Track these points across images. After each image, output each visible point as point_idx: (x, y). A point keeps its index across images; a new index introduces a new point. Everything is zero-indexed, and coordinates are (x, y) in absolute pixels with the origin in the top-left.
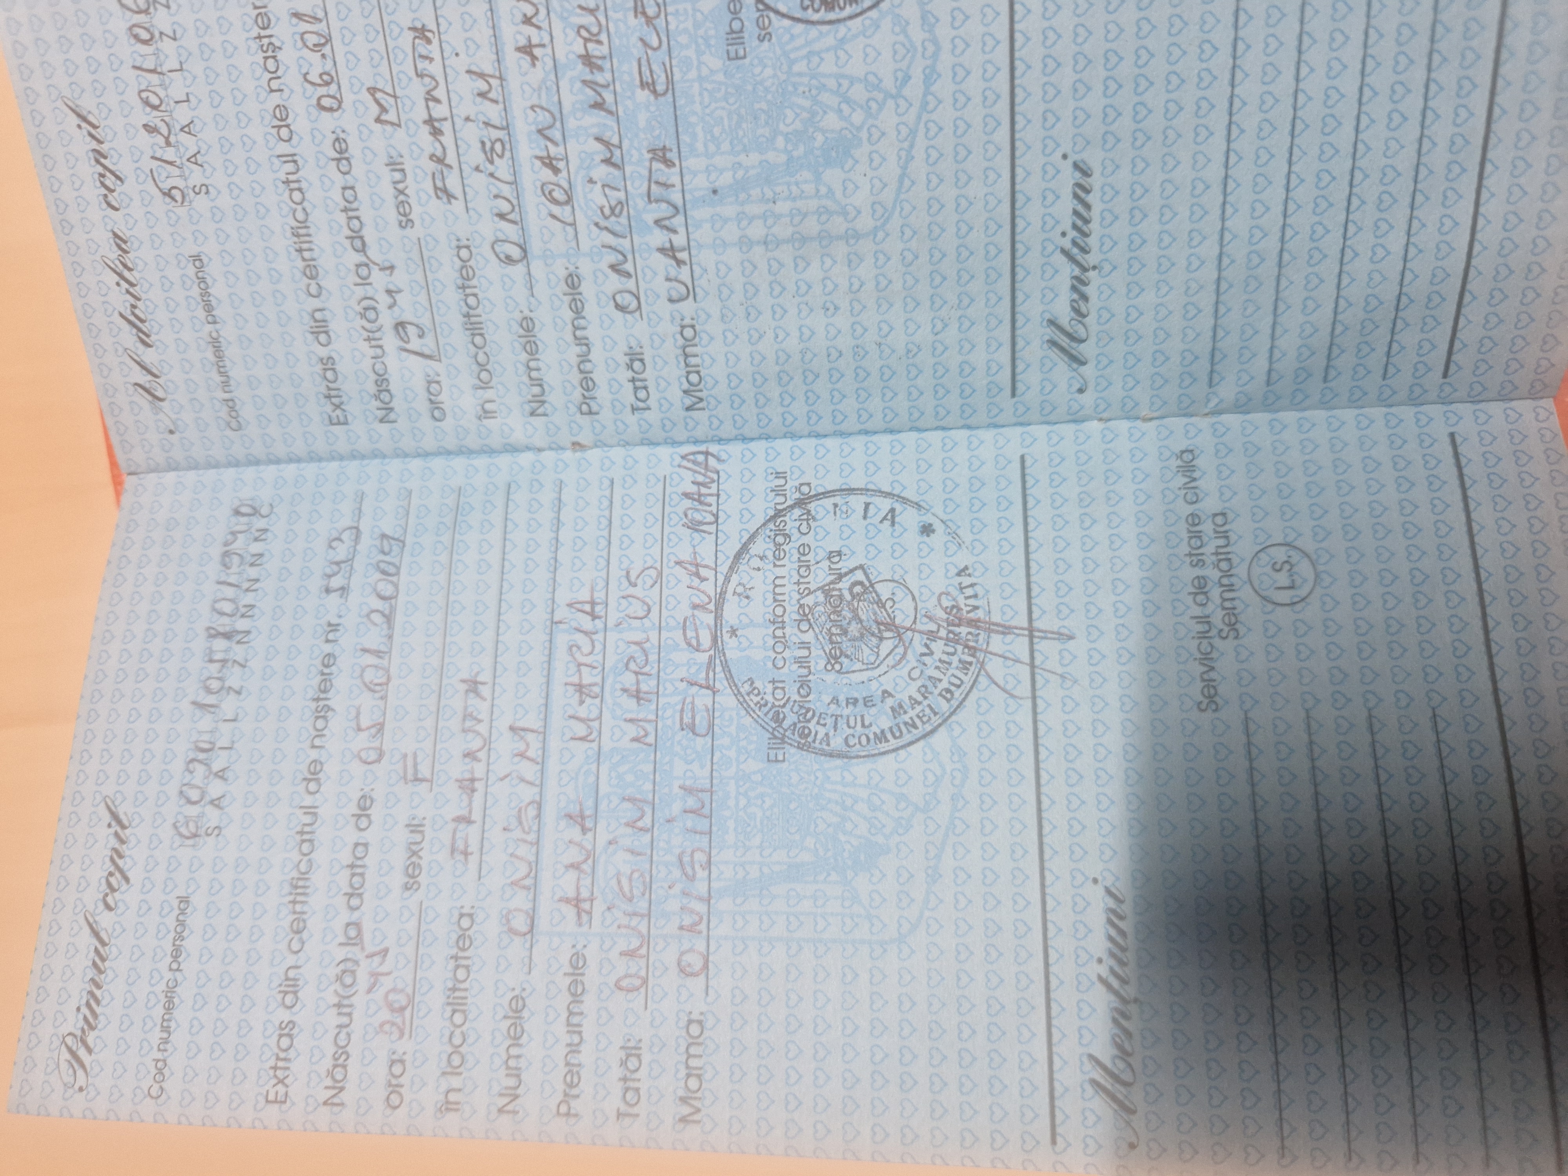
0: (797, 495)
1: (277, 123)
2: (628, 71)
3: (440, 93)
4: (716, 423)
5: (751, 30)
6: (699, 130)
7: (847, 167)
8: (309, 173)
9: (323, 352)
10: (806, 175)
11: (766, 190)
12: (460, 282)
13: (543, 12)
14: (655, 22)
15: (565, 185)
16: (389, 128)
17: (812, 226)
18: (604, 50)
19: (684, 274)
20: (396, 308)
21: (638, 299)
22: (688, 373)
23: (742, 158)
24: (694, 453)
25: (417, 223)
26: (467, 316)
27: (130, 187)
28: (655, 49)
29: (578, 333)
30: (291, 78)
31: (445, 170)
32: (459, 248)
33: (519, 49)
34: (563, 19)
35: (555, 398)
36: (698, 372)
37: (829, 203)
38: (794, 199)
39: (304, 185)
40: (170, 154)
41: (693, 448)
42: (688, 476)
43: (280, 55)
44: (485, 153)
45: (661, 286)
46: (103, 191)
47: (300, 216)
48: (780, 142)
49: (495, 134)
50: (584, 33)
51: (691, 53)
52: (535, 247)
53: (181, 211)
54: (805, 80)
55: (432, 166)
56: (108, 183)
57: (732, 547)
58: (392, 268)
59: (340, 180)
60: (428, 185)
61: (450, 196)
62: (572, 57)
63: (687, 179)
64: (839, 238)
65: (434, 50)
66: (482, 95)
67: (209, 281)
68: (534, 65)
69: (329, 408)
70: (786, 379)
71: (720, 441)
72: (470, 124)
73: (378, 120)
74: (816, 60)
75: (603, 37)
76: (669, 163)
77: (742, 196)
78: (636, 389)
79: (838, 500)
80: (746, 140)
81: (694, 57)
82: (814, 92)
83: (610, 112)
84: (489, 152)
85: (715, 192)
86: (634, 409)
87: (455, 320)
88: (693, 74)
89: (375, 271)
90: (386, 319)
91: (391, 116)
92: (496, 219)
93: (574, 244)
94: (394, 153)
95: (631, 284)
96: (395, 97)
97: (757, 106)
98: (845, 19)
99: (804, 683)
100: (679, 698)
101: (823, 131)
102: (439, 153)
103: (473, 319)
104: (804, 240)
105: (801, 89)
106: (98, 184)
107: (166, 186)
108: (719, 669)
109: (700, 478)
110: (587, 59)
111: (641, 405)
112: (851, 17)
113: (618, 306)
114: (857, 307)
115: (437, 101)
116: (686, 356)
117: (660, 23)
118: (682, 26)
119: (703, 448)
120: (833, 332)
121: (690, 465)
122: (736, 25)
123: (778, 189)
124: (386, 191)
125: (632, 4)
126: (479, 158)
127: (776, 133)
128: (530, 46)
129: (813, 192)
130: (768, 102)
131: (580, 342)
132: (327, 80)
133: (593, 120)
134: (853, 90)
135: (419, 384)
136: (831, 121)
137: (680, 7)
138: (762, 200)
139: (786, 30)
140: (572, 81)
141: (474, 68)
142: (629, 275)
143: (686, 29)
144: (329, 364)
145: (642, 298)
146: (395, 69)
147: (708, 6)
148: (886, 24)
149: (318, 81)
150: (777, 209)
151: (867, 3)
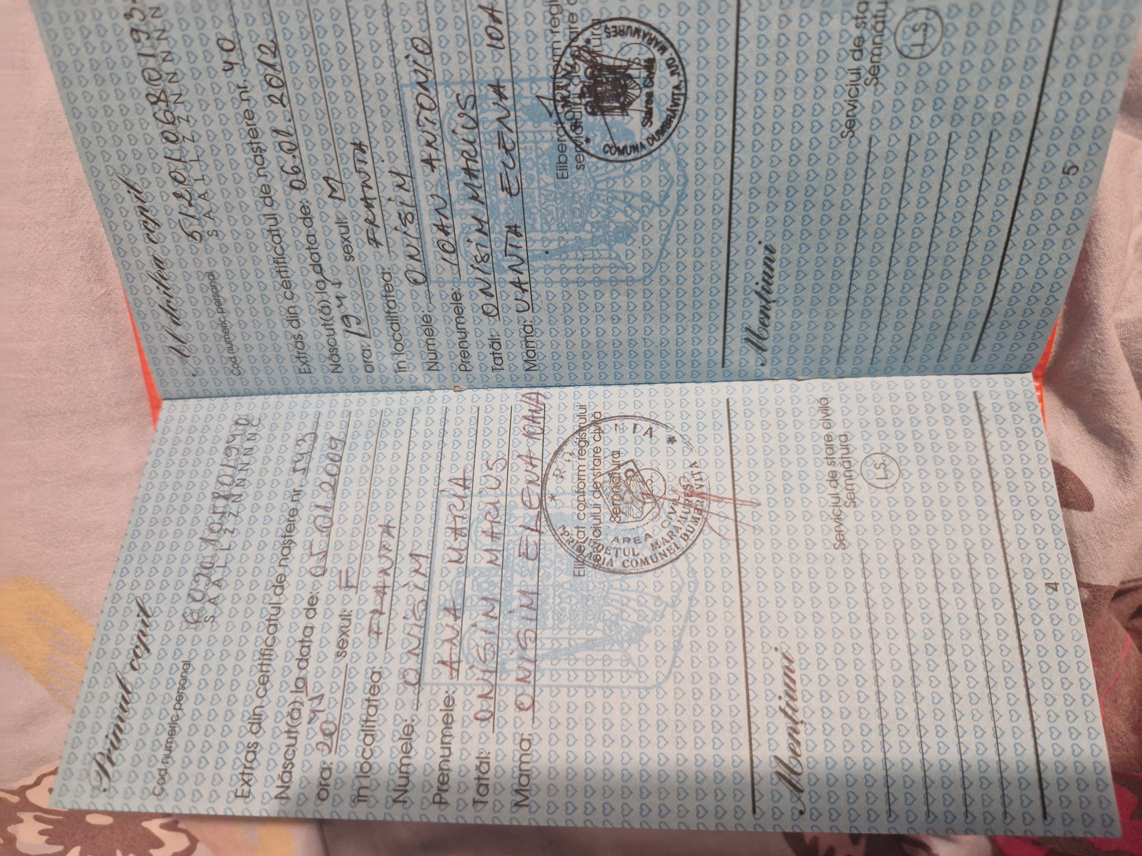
0: (593, 419)
1: (263, 195)
2: (493, 180)
3: (371, 183)
4: (544, 378)
5: (572, 162)
6: (538, 217)
7: (629, 243)
8: (284, 225)
9: (295, 332)
10: (604, 246)
11: (579, 253)
12: (384, 293)
13: (439, 140)
14: (512, 153)
15: (453, 243)
16: (337, 201)
17: (606, 274)
18: (479, 166)
19: (527, 297)
20: (342, 307)
21: (497, 309)
22: (528, 351)
23: (564, 235)
24: (530, 393)
25: (356, 258)
26: (389, 312)
27: (165, 229)
28: (511, 169)
29: (459, 326)
30: (273, 168)
31: (375, 228)
32: (383, 273)
33: (423, 161)
34: (451, 144)
35: (444, 361)
36: (534, 351)
37: (617, 262)
38: (596, 259)
39: (281, 233)
40: (191, 211)
41: (529, 390)
42: (526, 407)
43: (265, 155)
44: (400, 218)
45: (512, 302)
46: (147, 232)
47: (279, 251)
48: (588, 227)
49: (407, 209)
50: (465, 154)
51: (534, 172)
52: (433, 276)
53: (200, 246)
54: (605, 193)
55: (366, 225)
56: (149, 227)
57: (552, 448)
58: (340, 284)
59: (305, 231)
60: (364, 236)
61: (378, 244)
62: (457, 168)
63: (529, 244)
64: (622, 281)
65: (368, 157)
66: (400, 186)
67: (219, 287)
68: (433, 171)
69: (299, 364)
70: (587, 356)
71: (545, 386)
72: (391, 202)
73: (330, 196)
74: (611, 182)
75: (478, 159)
76: (519, 235)
77: (564, 256)
78: (495, 358)
79: (617, 422)
80: (567, 225)
81: (535, 174)
82: (610, 200)
83: (483, 203)
84: (403, 219)
85: (547, 252)
86: (493, 369)
87: (381, 315)
88: (535, 185)
89: (329, 286)
90: (336, 314)
91: (339, 194)
92: (408, 258)
93: (457, 276)
94: (341, 216)
95: (493, 301)
96: (342, 183)
97: (574, 206)
98: (630, 160)
99: (596, 529)
100: (519, 537)
101: (614, 222)
102: (371, 218)
103: (392, 315)
104: (601, 282)
105: (602, 198)
106: (143, 227)
107: (189, 230)
108: (543, 519)
109: (533, 408)
110: (468, 171)
111: (498, 367)
112: (634, 160)
113: (484, 313)
114: (632, 319)
115: (370, 188)
116: (527, 342)
117: (515, 153)
118: (528, 157)
119: (535, 390)
120: (617, 332)
121: (527, 400)
122: (563, 159)
123: (586, 253)
124: (336, 237)
125: (497, 141)
126: (398, 223)
127: (586, 221)
128: (431, 159)
129: (607, 256)
130: (581, 204)
131: (461, 331)
132: (296, 171)
133: (471, 206)
134: (634, 200)
135: (357, 351)
136: (620, 217)
137: (528, 145)
138: (576, 259)
139: (594, 164)
140: (457, 183)
141: (393, 170)
142: (492, 296)
143: (531, 159)
144: (299, 339)
145: (500, 309)
146: (342, 166)
147: (545, 146)
148: (656, 164)
149: (291, 171)
150: (586, 263)
151: (644, 152)
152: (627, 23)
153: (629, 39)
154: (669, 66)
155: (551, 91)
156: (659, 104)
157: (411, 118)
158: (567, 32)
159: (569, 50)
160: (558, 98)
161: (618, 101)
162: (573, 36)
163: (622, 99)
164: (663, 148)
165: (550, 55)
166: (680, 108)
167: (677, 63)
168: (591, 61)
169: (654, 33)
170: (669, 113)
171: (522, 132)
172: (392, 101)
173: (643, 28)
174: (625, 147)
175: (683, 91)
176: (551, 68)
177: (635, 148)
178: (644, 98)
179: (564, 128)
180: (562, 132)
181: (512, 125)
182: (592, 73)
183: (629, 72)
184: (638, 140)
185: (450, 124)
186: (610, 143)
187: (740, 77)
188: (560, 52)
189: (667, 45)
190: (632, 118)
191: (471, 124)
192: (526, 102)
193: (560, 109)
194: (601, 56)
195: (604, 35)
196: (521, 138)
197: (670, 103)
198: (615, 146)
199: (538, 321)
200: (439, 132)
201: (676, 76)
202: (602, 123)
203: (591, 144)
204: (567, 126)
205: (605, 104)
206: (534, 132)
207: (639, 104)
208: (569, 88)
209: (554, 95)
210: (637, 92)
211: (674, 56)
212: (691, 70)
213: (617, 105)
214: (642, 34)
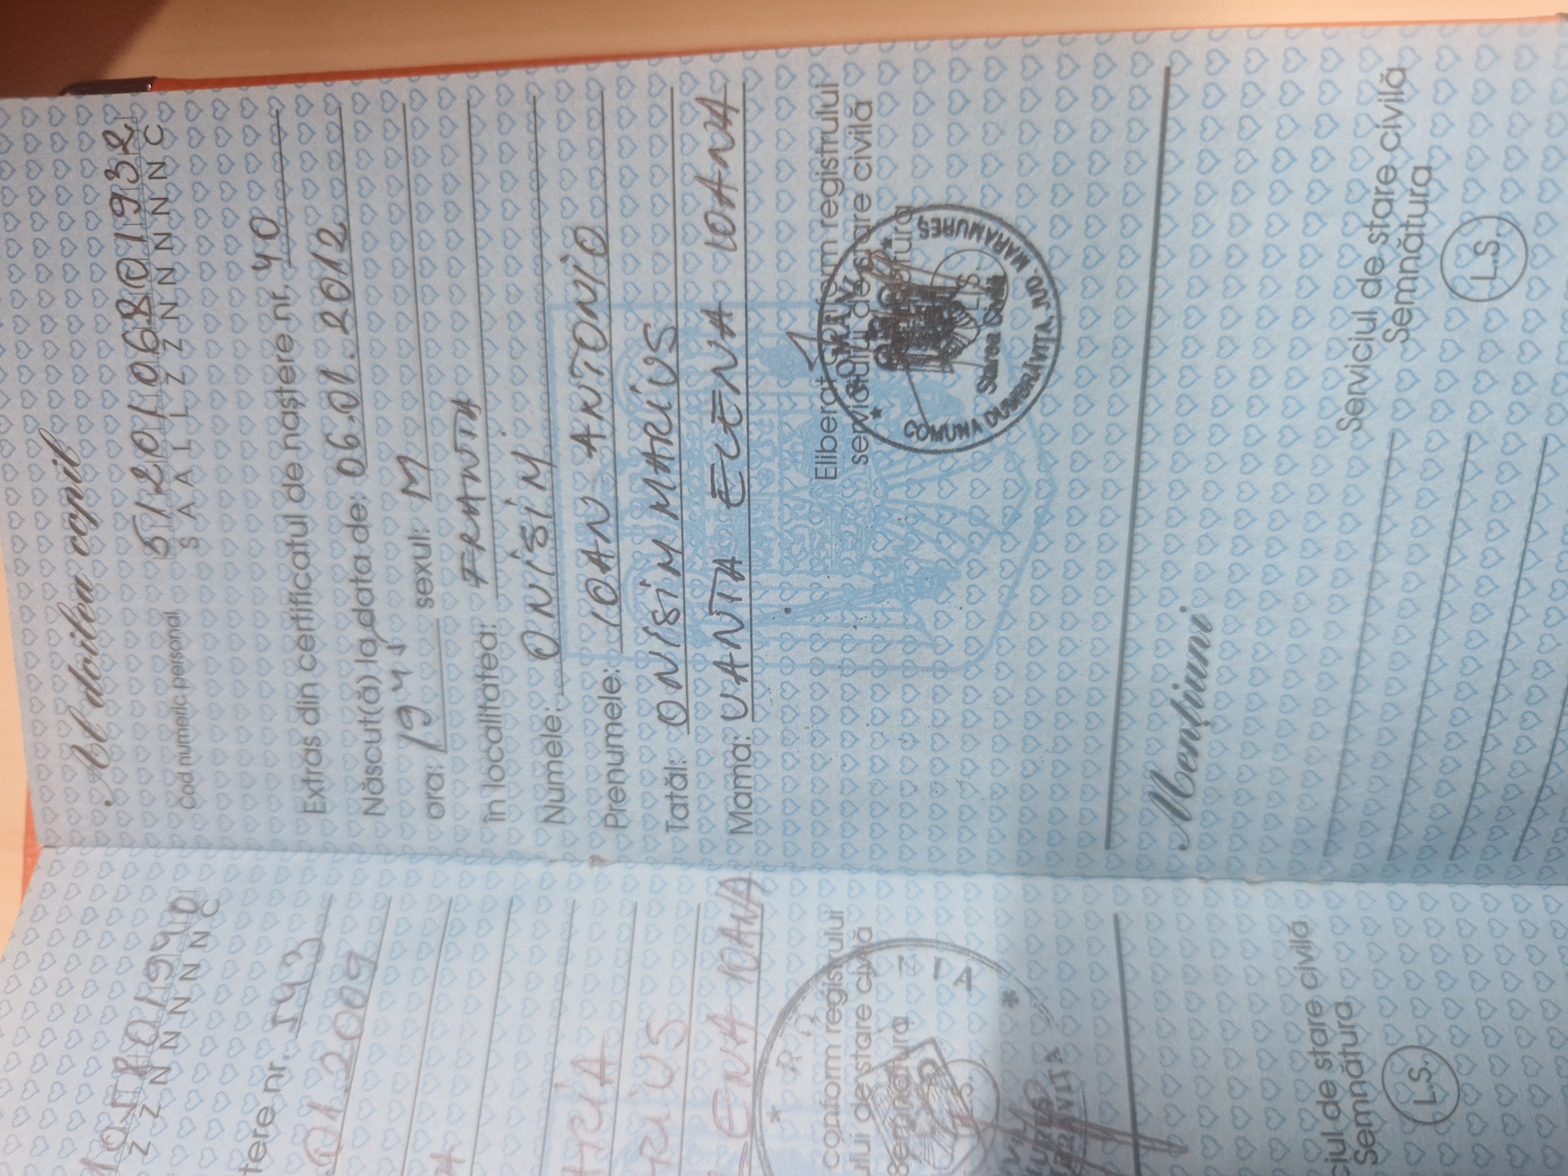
0: (856, 942)
1: (287, 480)
2: (698, 476)
3: (479, 471)
4: (763, 848)
5: (844, 450)
6: (775, 546)
7: (941, 599)
8: (317, 537)
9: (308, 732)
10: (895, 603)
11: (846, 613)
12: (479, 671)
13: (606, 402)
14: (736, 430)
15: (614, 585)
16: (416, 500)
17: (894, 655)
18: (673, 451)
19: (744, 691)
20: (401, 691)
21: (687, 712)
22: (737, 794)
23: (822, 579)
24: (734, 880)
25: (438, 603)
26: (484, 707)
27: (105, 532)
28: (732, 459)
29: (612, 741)
30: (311, 436)
31: (477, 553)
32: (483, 634)
33: (574, 437)
34: (627, 411)
35: (576, 806)
36: (749, 795)
37: (917, 634)
38: (878, 627)
39: (310, 549)
40: (158, 502)
41: (732, 873)
42: (726, 907)
43: (301, 412)
44: (523, 537)
45: (714, 700)
46: (73, 533)
47: (301, 581)
48: (868, 568)
49: (538, 521)
50: (650, 429)
51: (773, 466)
52: (571, 643)
53: (162, 564)
54: (903, 507)
55: (462, 546)
56: (79, 525)
58: (402, 648)
59: (353, 549)
60: (454, 565)
61: (479, 580)
62: (635, 452)
63: (755, 595)
64: (925, 669)
65: (477, 426)
66: (527, 479)
67: (183, 641)
68: (590, 455)
69: (305, 793)
70: (850, 809)
71: (765, 867)
72: (509, 507)
73: (405, 491)
74: (916, 489)
75: (673, 437)
76: (737, 577)
77: (819, 618)
78: (673, 807)
80: (828, 562)
81: (776, 470)
82: (911, 520)
83: (675, 517)
84: (529, 539)
85: (787, 611)
86: (668, 827)
87: (470, 712)
88: (774, 488)
89: (382, 648)
90: (389, 702)
91: (421, 489)
92: (529, 609)
93: (617, 646)
94: (419, 527)
95: (680, 696)
96: (427, 468)
97: (844, 528)
98: (952, 451)
101: (917, 561)
102: (471, 532)
103: (489, 712)
104: (886, 668)
105: (896, 516)
106: (67, 525)
107: (148, 535)
108: (755, 1162)
109: (740, 912)
110: (652, 458)
111: (678, 823)
112: (960, 450)
113: (661, 718)
114: (940, 742)
115: (475, 478)
116: (737, 777)
117: (740, 430)
118: (765, 437)
119: (745, 874)
120: (909, 765)
121: (728, 894)
122: (828, 444)
123: (861, 614)
124: (406, 565)
125: (710, 407)
126: (517, 544)
127: (864, 558)
128: (589, 435)
129: (901, 620)
130: (858, 526)
131: (613, 750)
132: (352, 442)
133: (654, 521)
134: (954, 522)
135: (417, 774)
136: (928, 552)
137: (766, 418)
138: (842, 624)
139: (886, 455)
140: (632, 478)
141: (521, 450)
142: (679, 687)
143: (769, 442)
144: (312, 745)
145: (692, 713)
146: (431, 439)
147: (796, 421)
148: (999, 459)
149: (341, 442)
150: (858, 634)
151: (979, 437)
152: (959, 215)
153: (960, 241)
154: (1032, 290)
155: (815, 325)
156: (1009, 355)
157: (561, 363)
158: (851, 226)
159: (851, 257)
160: (827, 337)
161: (935, 347)
162: (861, 232)
163: (943, 344)
164: (1014, 431)
165: (817, 264)
166: (1049, 362)
167: (1045, 285)
168: (892, 276)
169: (1006, 234)
170: (1026, 370)
171: (757, 395)
172: (531, 333)
173: (988, 224)
174: (944, 427)
175: (1054, 334)
176: (817, 286)
177: (962, 430)
178: (983, 343)
179: (834, 391)
180: (829, 397)
181: (739, 381)
182: (892, 297)
183: (959, 297)
184: (968, 415)
185: (627, 375)
186: (918, 419)
187: (1158, 315)
188: (835, 259)
189: (1030, 254)
190: (959, 377)
191: (667, 376)
192: (769, 342)
193: (828, 357)
194: (909, 269)
195: (917, 233)
196: (755, 404)
197: (1029, 354)
198: (926, 424)
199: (761, 737)
200: (608, 389)
201: (1042, 309)
202: (906, 383)
203: (882, 420)
204: (841, 387)
205: (912, 351)
206: (779, 395)
207: (974, 353)
208: (848, 322)
209: (820, 333)
210: (971, 333)
211: (1041, 273)
212: (1070, 302)
213: (934, 353)
214: (984, 235)
